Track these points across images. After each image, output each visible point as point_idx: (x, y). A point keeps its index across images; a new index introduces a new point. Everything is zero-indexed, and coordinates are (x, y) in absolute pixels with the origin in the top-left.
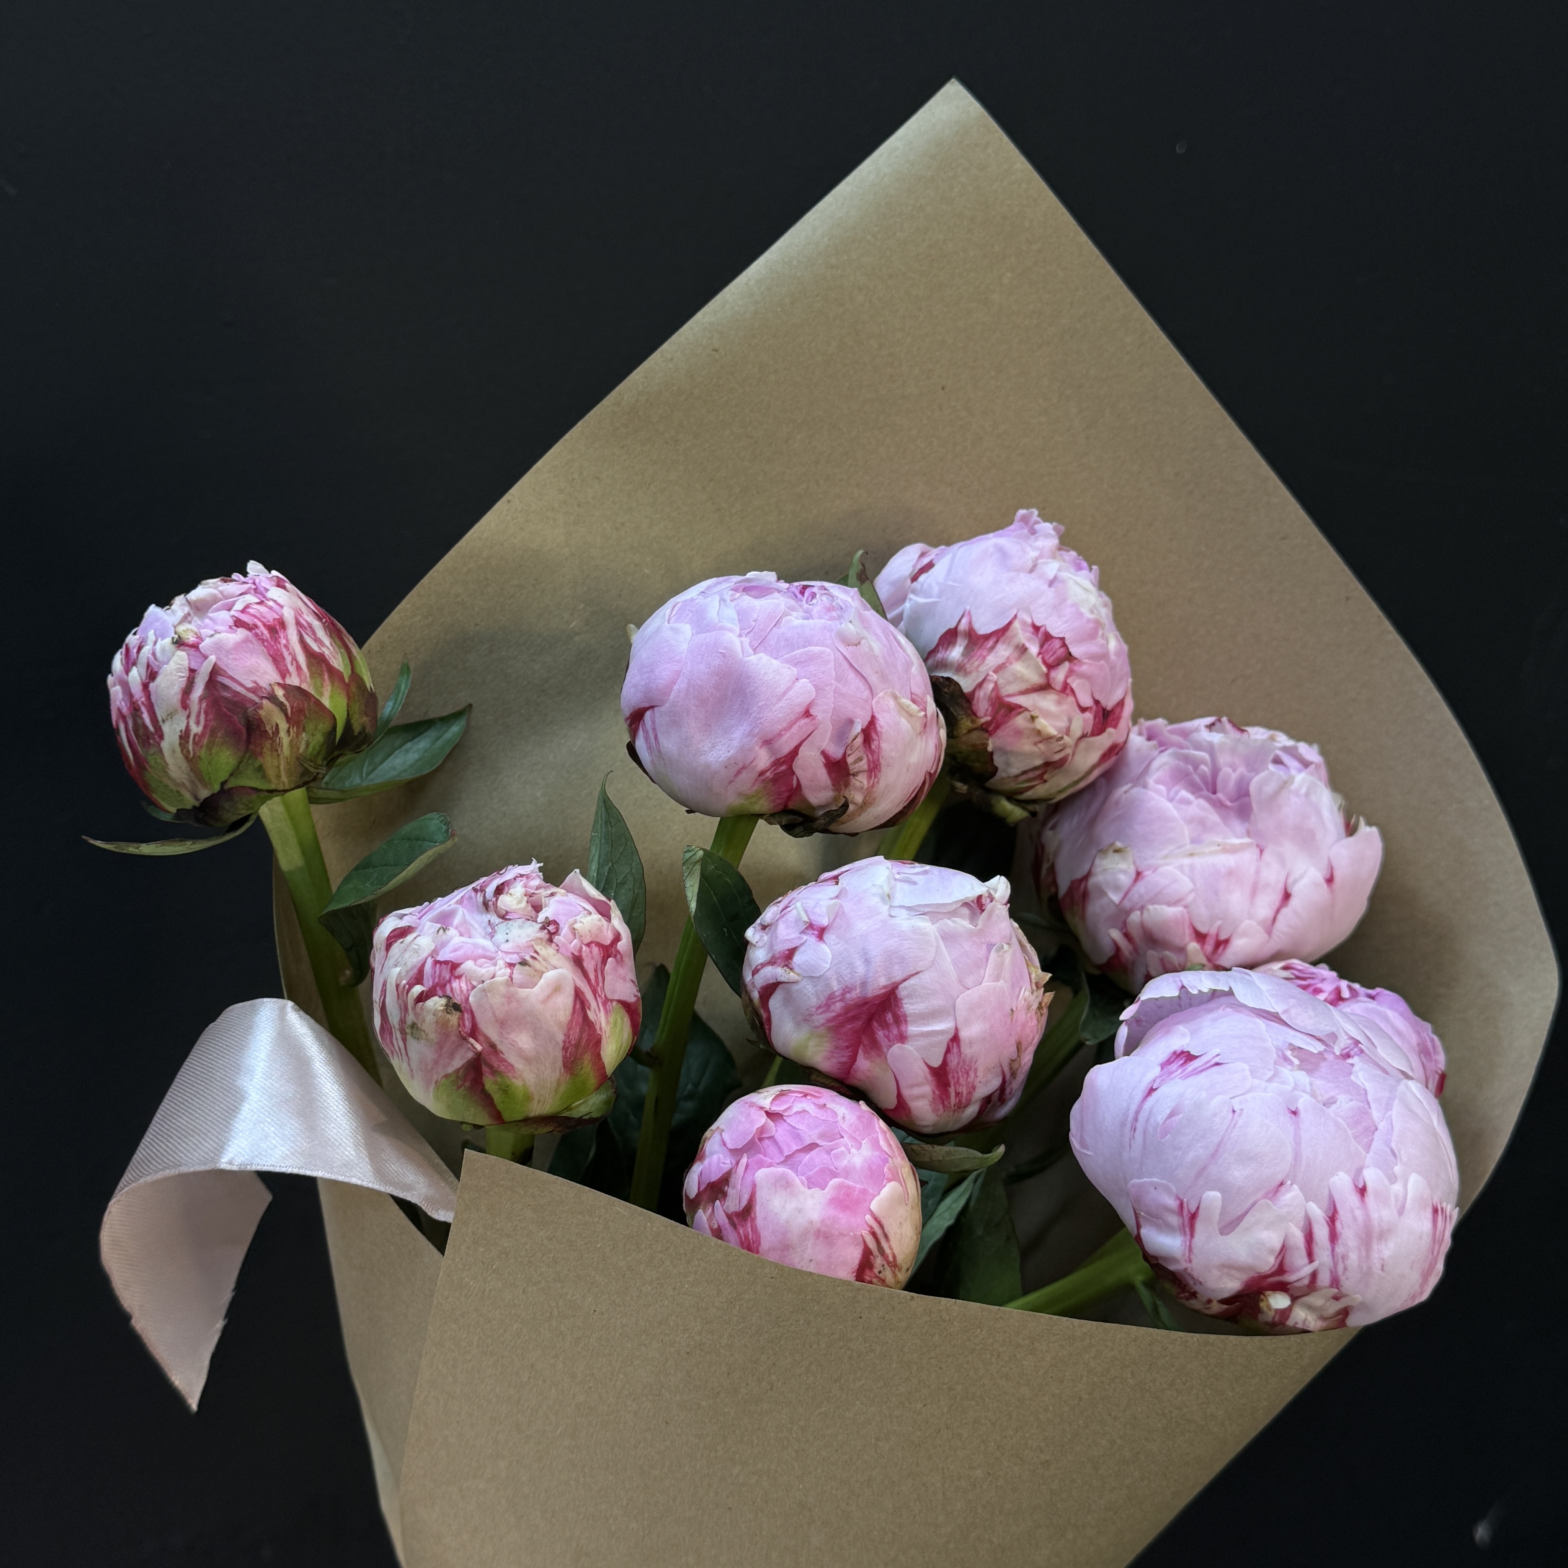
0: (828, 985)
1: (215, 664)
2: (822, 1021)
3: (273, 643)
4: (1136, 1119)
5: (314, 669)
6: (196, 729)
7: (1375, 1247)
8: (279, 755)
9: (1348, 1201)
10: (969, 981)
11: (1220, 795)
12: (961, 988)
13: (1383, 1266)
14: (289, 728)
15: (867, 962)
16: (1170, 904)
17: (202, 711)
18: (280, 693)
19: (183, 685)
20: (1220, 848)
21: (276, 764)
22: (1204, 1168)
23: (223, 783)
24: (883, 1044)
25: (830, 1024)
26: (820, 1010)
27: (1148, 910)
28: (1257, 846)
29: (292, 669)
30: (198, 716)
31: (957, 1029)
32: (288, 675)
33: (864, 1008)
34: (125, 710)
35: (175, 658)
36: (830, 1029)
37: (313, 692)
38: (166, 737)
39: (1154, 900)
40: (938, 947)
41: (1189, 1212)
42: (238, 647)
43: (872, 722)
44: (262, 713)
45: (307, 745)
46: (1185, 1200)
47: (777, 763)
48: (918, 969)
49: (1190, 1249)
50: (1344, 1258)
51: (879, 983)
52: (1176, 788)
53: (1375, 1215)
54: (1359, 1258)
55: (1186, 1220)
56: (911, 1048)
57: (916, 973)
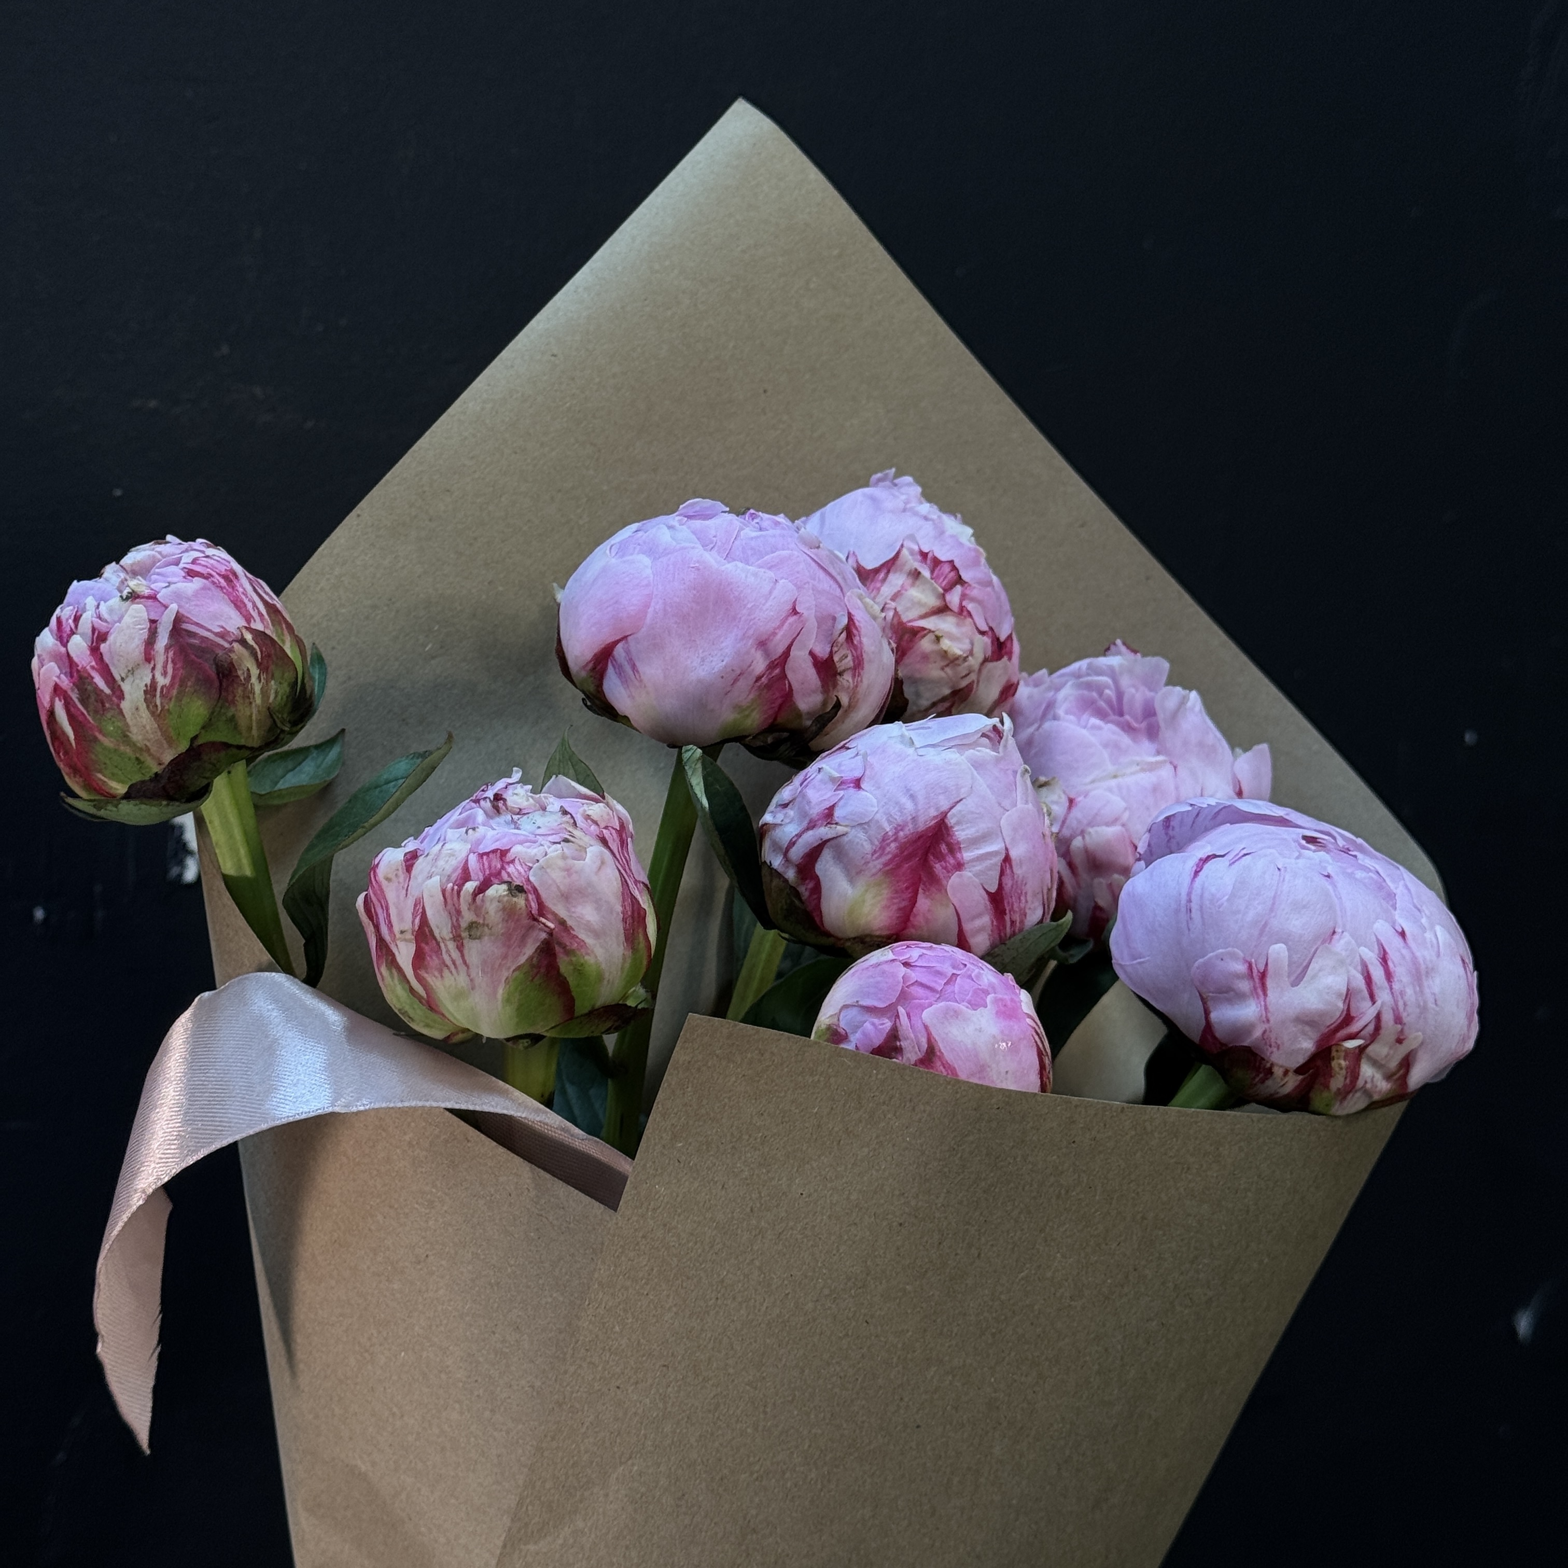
0: (880, 827)
1: (178, 612)
2: (880, 866)
3: (230, 590)
4: (1189, 901)
5: (272, 615)
6: (162, 681)
7: (1425, 984)
8: (251, 703)
9: (1394, 945)
10: (1006, 803)
11: (1127, 717)
12: (1002, 810)
13: (1436, 1001)
14: (260, 674)
15: (912, 797)
16: (1108, 824)
17: (170, 660)
18: (249, 637)
19: (145, 634)
20: (1138, 768)
21: (249, 714)
22: (1265, 924)
23: (194, 739)
24: (942, 876)
25: (887, 868)
26: (876, 855)
27: (1090, 833)
28: (1171, 763)
29: (255, 614)
30: (165, 666)
31: (1007, 849)
32: (252, 621)
33: (919, 843)
34: (65, 683)
35: (129, 612)
36: (887, 873)
37: (274, 637)
38: (127, 696)
39: (1091, 824)
40: (972, 775)
41: (1259, 971)
42: (196, 594)
43: (851, 620)
44: (234, 657)
45: (276, 693)
47: (771, 666)
48: (962, 797)
49: (1266, 1008)
50: (1402, 993)
51: (926, 818)
52: (1085, 716)
53: (1418, 955)
54: (1415, 992)
55: (1257, 980)
56: (970, 874)
57: (961, 800)
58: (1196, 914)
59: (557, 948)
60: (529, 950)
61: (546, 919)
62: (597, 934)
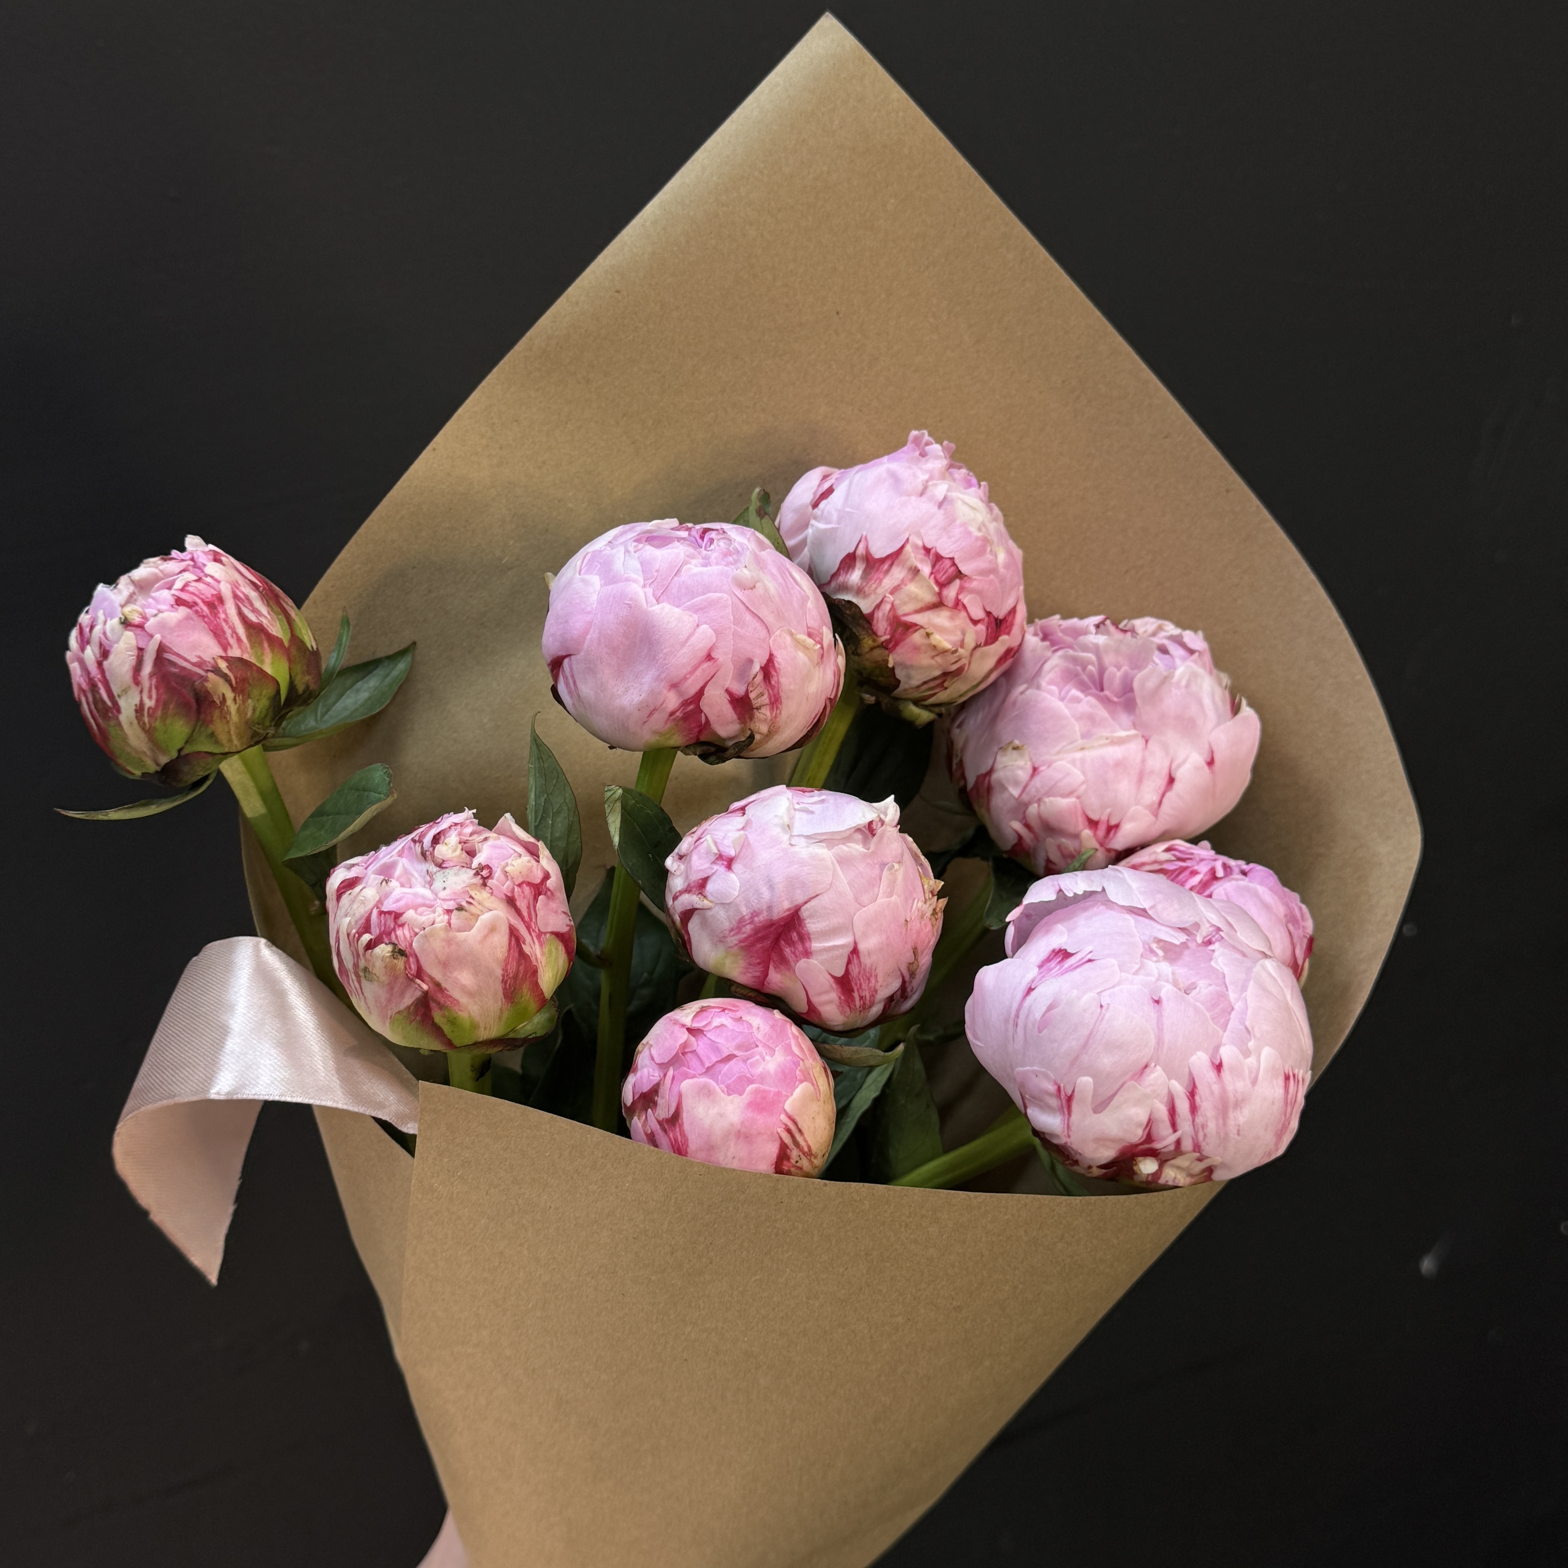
0: (738, 911)
1: (161, 642)
2: (736, 942)
3: (212, 618)
4: (1017, 1016)
5: (253, 636)
6: (149, 703)
7: (1231, 1115)
8: (228, 722)
9: (1206, 1079)
10: (865, 898)
11: (1107, 693)
12: (858, 906)
13: (1239, 1131)
14: (235, 697)
15: (771, 888)
16: (1064, 796)
17: (153, 686)
18: (223, 665)
19: (134, 663)
20: (1108, 741)
21: (226, 729)
22: (1077, 1057)
23: (180, 751)
24: (791, 960)
25: (743, 944)
26: (732, 933)
27: (1045, 802)
28: (1143, 736)
29: (232, 641)
30: (150, 691)
31: (855, 943)
32: (229, 648)
33: (772, 929)
34: (84, 686)
35: (123, 638)
36: (742, 948)
37: (253, 660)
38: (123, 710)
39: (1048, 794)
40: (834, 871)
41: (1066, 1095)
42: (180, 624)
43: (771, 660)
44: (209, 685)
45: (254, 710)
46: (1062, 1085)
47: (685, 703)
48: (818, 892)
49: (1068, 1127)
50: (1203, 1127)
51: (781, 908)
52: (1067, 687)
53: (1230, 1088)
54: (1217, 1126)
55: (1064, 1101)
56: (816, 962)
57: (817, 895)
58: (1020, 1030)
59: (432, 1004)
60: (407, 1002)
61: (423, 982)
62: (471, 994)
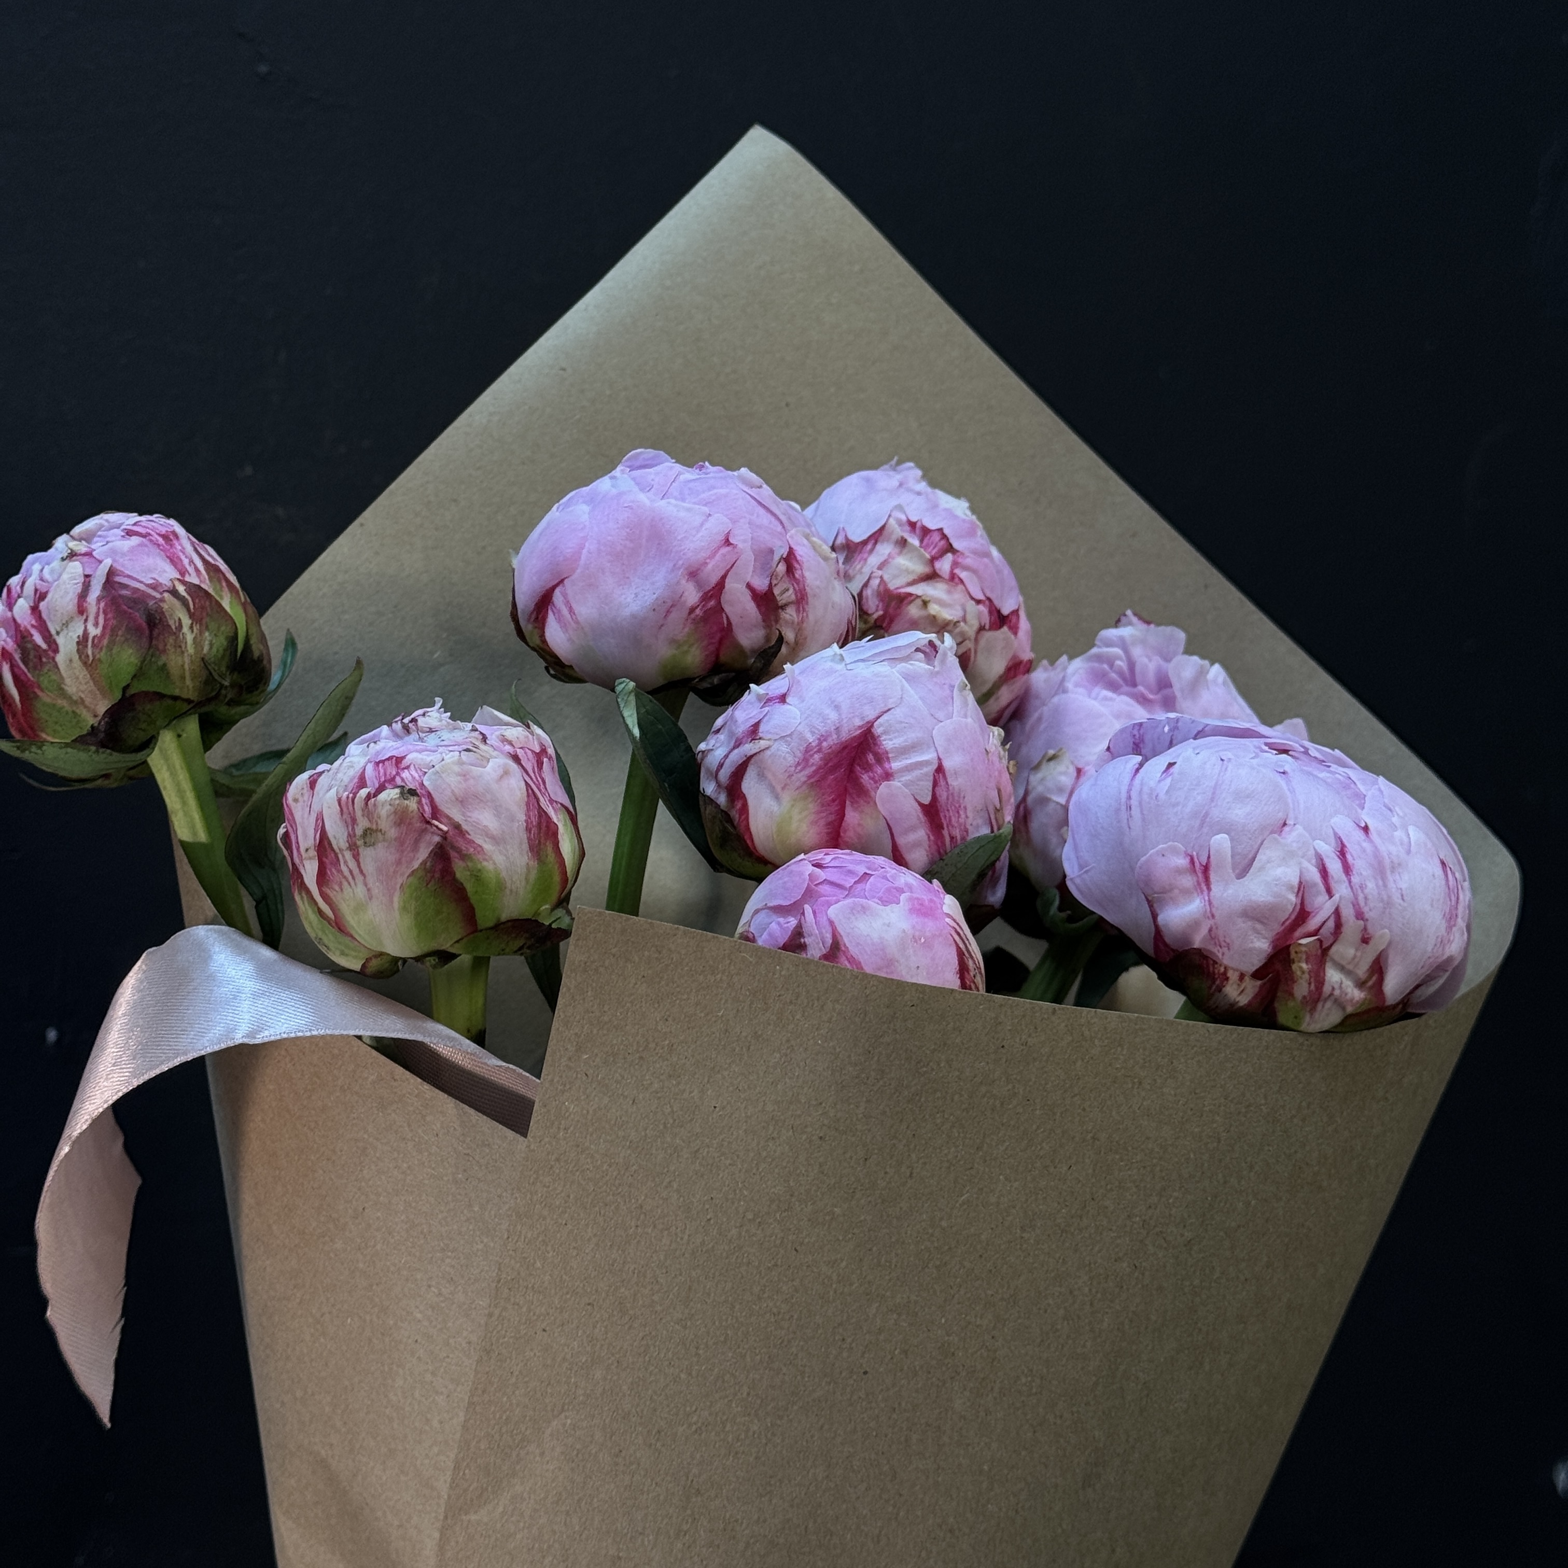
0: (802, 738)
1: (111, 566)
2: (804, 779)
3: (168, 547)
4: (1129, 798)
5: (212, 574)
7: (1390, 878)
8: (183, 652)
9: (1353, 841)
10: (940, 715)
11: (1141, 688)
12: (935, 721)
13: (1402, 896)
14: (192, 625)
15: (837, 708)
17: (101, 610)
18: (181, 589)
19: (79, 589)
21: (180, 663)
22: (1206, 814)
23: (125, 689)
24: (869, 787)
25: (812, 780)
26: (799, 768)
29: (191, 569)
30: (97, 617)
31: (939, 759)
32: (187, 575)
33: (844, 754)
35: (67, 570)
36: (812, 786)
37: (213, 593)
38: (61, 648)
40: (903, 686)
41: (1201, 865)
42: (132, 550)
43: (791, 553)
44: (165, 606)
45: (211, 645)
47: (706, 598)
48: (890, 707)
49: (1209, 904)
50: (1362, 887)
51: (852, 726)
52: (1096, 689)
53: (1383, 848)
54: (1377, 885)
55: (1200, 875)
56: (899, 784)
57: (889, 710)
58: (1135, 812)
59: (453, 854)
60: (423, 853)
61: (441, 823)
62: (496, 840)
